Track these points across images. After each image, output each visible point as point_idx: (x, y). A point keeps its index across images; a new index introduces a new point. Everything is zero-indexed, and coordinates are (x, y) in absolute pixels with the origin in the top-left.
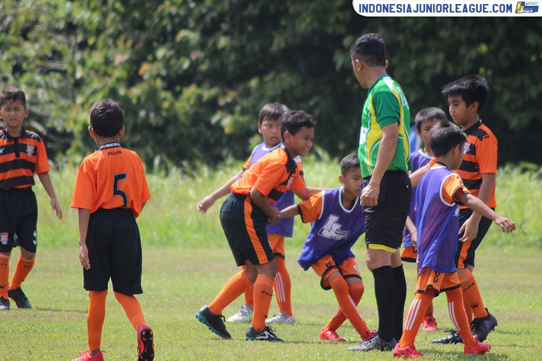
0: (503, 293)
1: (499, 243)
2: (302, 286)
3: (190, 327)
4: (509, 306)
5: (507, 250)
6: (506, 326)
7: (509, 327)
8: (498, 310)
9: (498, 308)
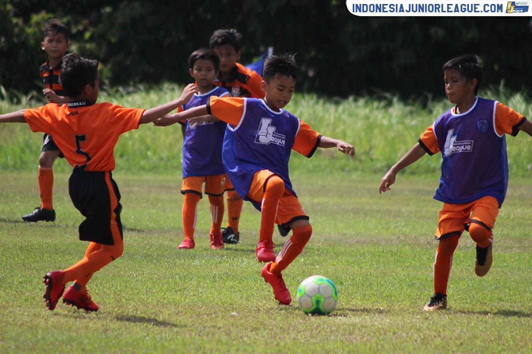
0: (351, 217)
1: (347, 169)
2: (155, 211)
3: (43, 250)
4: (356, 230)
5: (355, 176)
6: (353, 249)
7: (355, 250)
8: (345, 234)
9: (346, 232)
